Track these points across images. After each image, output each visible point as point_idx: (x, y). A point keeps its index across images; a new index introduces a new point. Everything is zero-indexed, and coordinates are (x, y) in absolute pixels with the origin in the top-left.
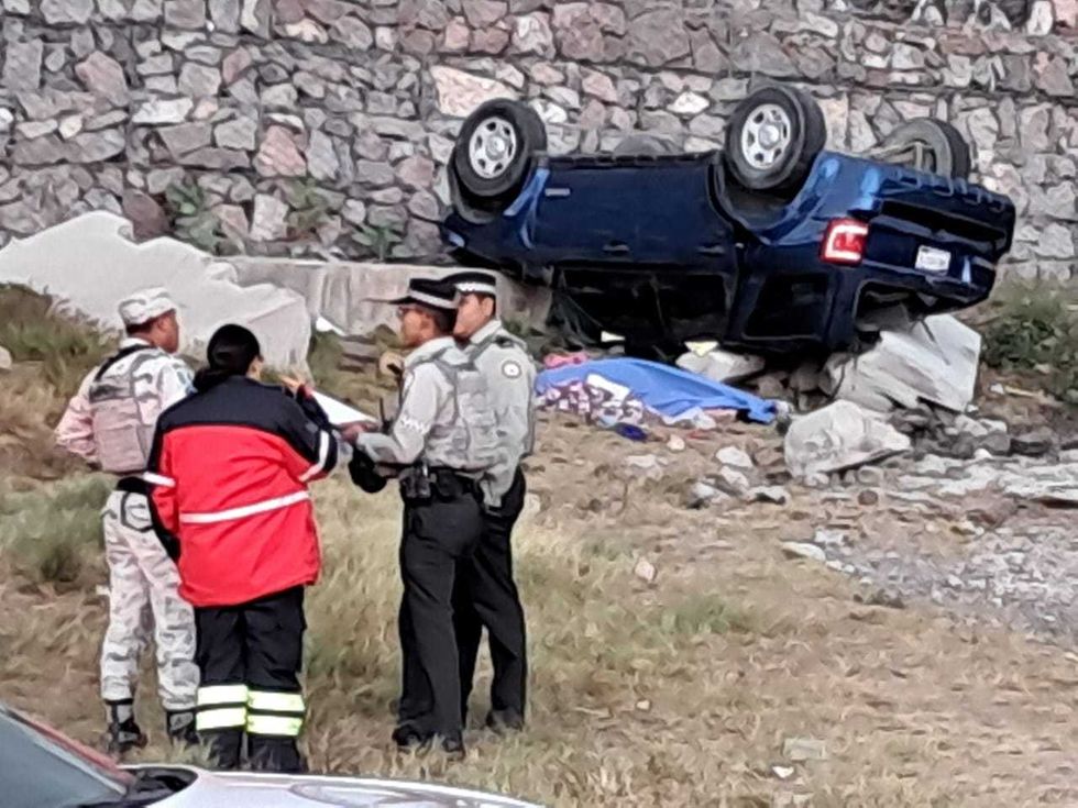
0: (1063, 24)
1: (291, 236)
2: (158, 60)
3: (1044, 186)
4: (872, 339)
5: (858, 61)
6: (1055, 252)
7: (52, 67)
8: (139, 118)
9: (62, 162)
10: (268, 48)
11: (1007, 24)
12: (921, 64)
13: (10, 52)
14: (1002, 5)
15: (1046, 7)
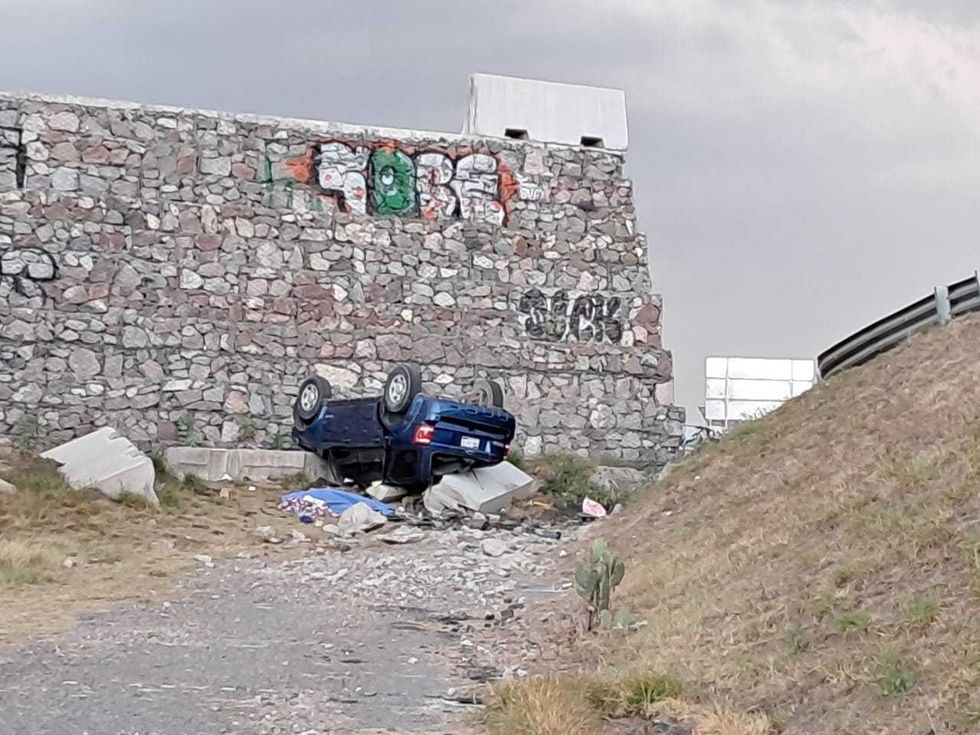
0: (639, 341)
1: (240, 440)
2: (178, 363)
3: (624, 415)
4: (437, 480)
5: (531, 359)
6: (630, 444)
7: (127, 367)
8: (165, 389)
9: (129, 407)
10: (234, 357)
11: (610, 342)
12: (563, 360)
13: (107, 360)
14: (607, 332)
15: (630, 333)
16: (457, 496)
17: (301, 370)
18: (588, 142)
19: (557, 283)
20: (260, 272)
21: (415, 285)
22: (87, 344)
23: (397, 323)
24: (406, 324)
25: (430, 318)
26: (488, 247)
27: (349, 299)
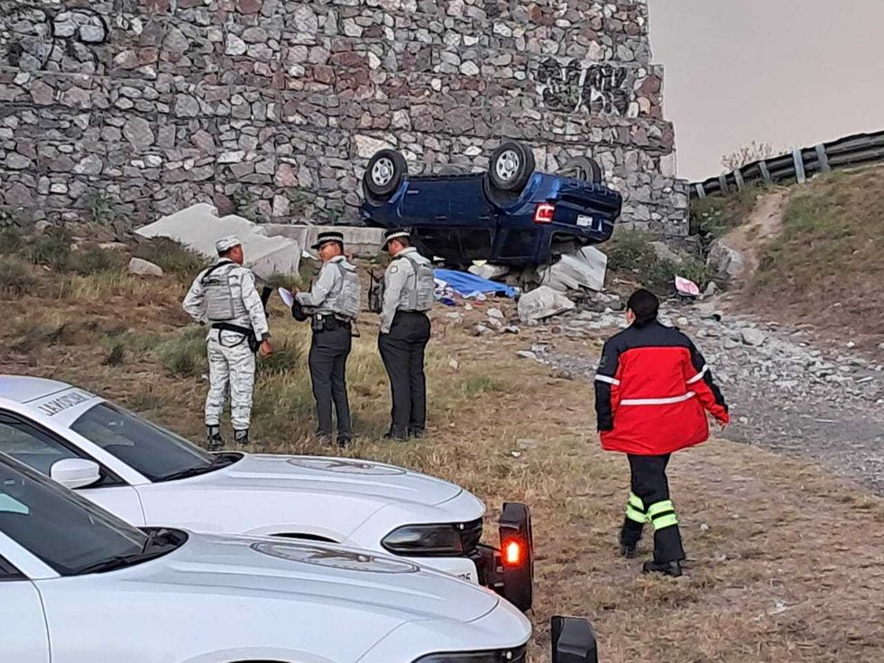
0: (644, 112)
1: (291, 214)
2: (229, 133)
3: (636, 187)
4: (558, 258)
5: (551, 131)
6: (641, 217)
7: (180, 137)
8: (219, 161)
9: (186, 181)
10: (280, 127)
11: (618, 113)
12: (580, 132)
13: (161, 130)
14: (615, 104)
15: (636, 105)
17: (343, 142)
19: (569, 52)
20: (300, 38)
21: (444, 53)
22: (141, 112)
23: (427, 93)
24: (435, 94)
25: (457, 88)
26: (505, 14)
27: (383, 68)
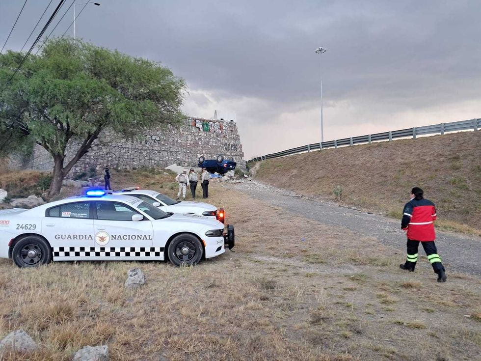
0: (240, 151)
1: (188, 166)
2: (178, 154)
3: (238, 162)
4: (227, 172)
5: (226, 153)
6: (239, 166)
7: (171, 154)
9: (172, 161)
10: (186, 153)
12: (230, 154)
13: (168, 153)
14: (235, 150)
16: (230, 174)
17: (196, 155)
18: (231, 121)
19: (229, 142)
20: (189, 140)
21: (210, 142)
22: (165, 151)
24: (209, 148)
25: (212, 147)
26: (219, 136)
27: (201, 144)
